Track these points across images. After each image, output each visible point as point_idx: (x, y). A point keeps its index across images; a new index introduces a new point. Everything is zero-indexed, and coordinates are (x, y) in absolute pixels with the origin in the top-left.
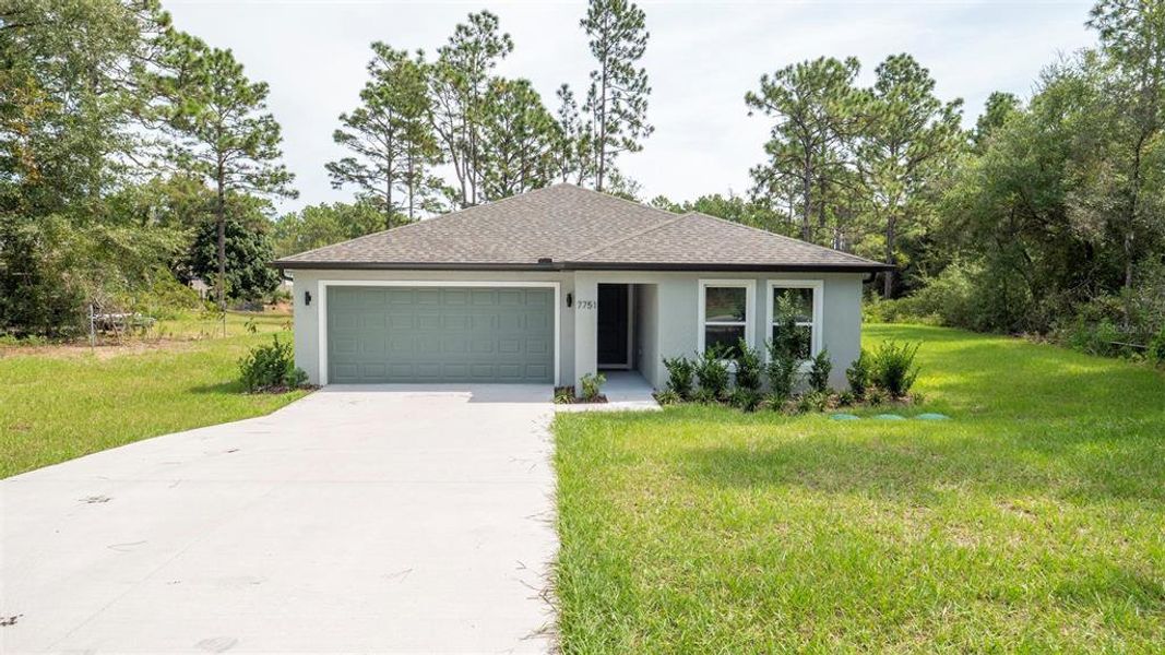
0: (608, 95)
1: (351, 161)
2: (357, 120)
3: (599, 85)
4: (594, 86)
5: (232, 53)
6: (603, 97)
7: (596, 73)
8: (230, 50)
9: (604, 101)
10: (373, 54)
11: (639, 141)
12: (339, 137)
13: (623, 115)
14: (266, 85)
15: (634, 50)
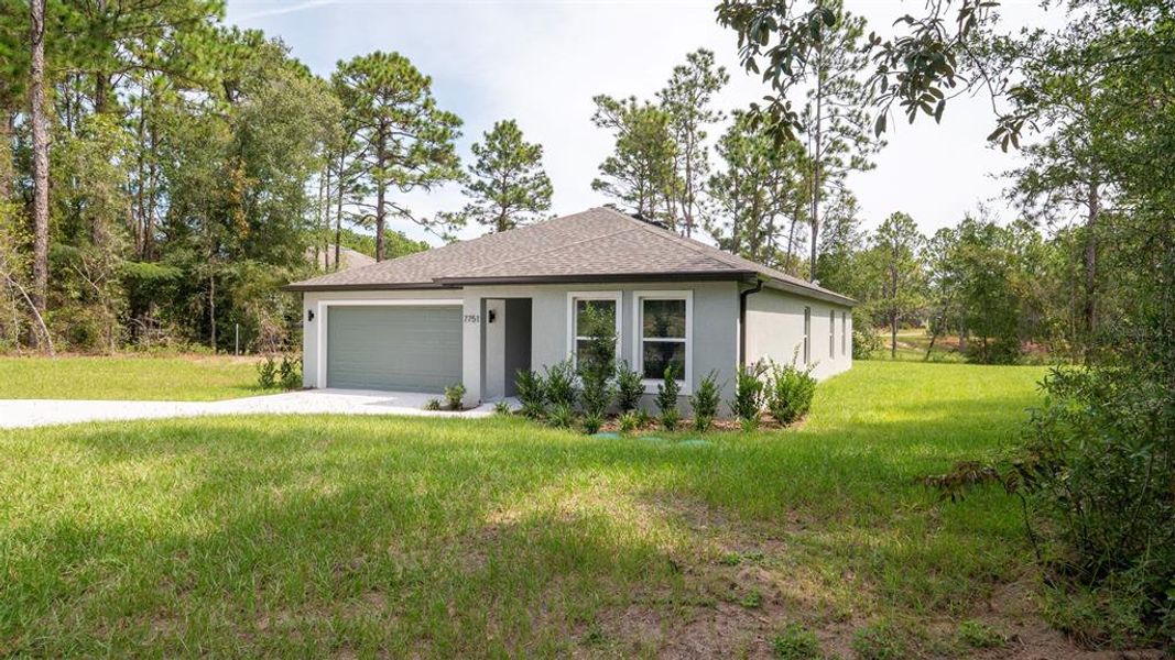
0: (824, 112)
1: (612, 206)
2: (610, 168)
3: (814, 104)
4: (808, 106)
5: (516, 123)
6: (818, 116)
7: (813, 92)
8: (514, 121)
9: (819, 121)
10: (594, 107)
11: (870, 158)
12: (597, 185)
13: (844, 131)
14: (540, 146)
15: (856, 61)
